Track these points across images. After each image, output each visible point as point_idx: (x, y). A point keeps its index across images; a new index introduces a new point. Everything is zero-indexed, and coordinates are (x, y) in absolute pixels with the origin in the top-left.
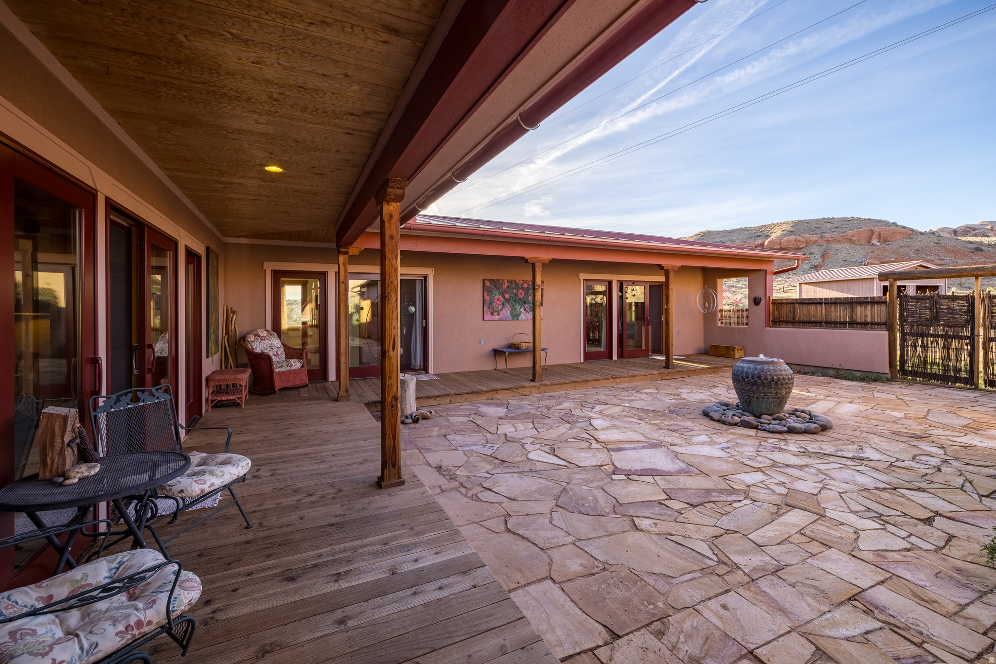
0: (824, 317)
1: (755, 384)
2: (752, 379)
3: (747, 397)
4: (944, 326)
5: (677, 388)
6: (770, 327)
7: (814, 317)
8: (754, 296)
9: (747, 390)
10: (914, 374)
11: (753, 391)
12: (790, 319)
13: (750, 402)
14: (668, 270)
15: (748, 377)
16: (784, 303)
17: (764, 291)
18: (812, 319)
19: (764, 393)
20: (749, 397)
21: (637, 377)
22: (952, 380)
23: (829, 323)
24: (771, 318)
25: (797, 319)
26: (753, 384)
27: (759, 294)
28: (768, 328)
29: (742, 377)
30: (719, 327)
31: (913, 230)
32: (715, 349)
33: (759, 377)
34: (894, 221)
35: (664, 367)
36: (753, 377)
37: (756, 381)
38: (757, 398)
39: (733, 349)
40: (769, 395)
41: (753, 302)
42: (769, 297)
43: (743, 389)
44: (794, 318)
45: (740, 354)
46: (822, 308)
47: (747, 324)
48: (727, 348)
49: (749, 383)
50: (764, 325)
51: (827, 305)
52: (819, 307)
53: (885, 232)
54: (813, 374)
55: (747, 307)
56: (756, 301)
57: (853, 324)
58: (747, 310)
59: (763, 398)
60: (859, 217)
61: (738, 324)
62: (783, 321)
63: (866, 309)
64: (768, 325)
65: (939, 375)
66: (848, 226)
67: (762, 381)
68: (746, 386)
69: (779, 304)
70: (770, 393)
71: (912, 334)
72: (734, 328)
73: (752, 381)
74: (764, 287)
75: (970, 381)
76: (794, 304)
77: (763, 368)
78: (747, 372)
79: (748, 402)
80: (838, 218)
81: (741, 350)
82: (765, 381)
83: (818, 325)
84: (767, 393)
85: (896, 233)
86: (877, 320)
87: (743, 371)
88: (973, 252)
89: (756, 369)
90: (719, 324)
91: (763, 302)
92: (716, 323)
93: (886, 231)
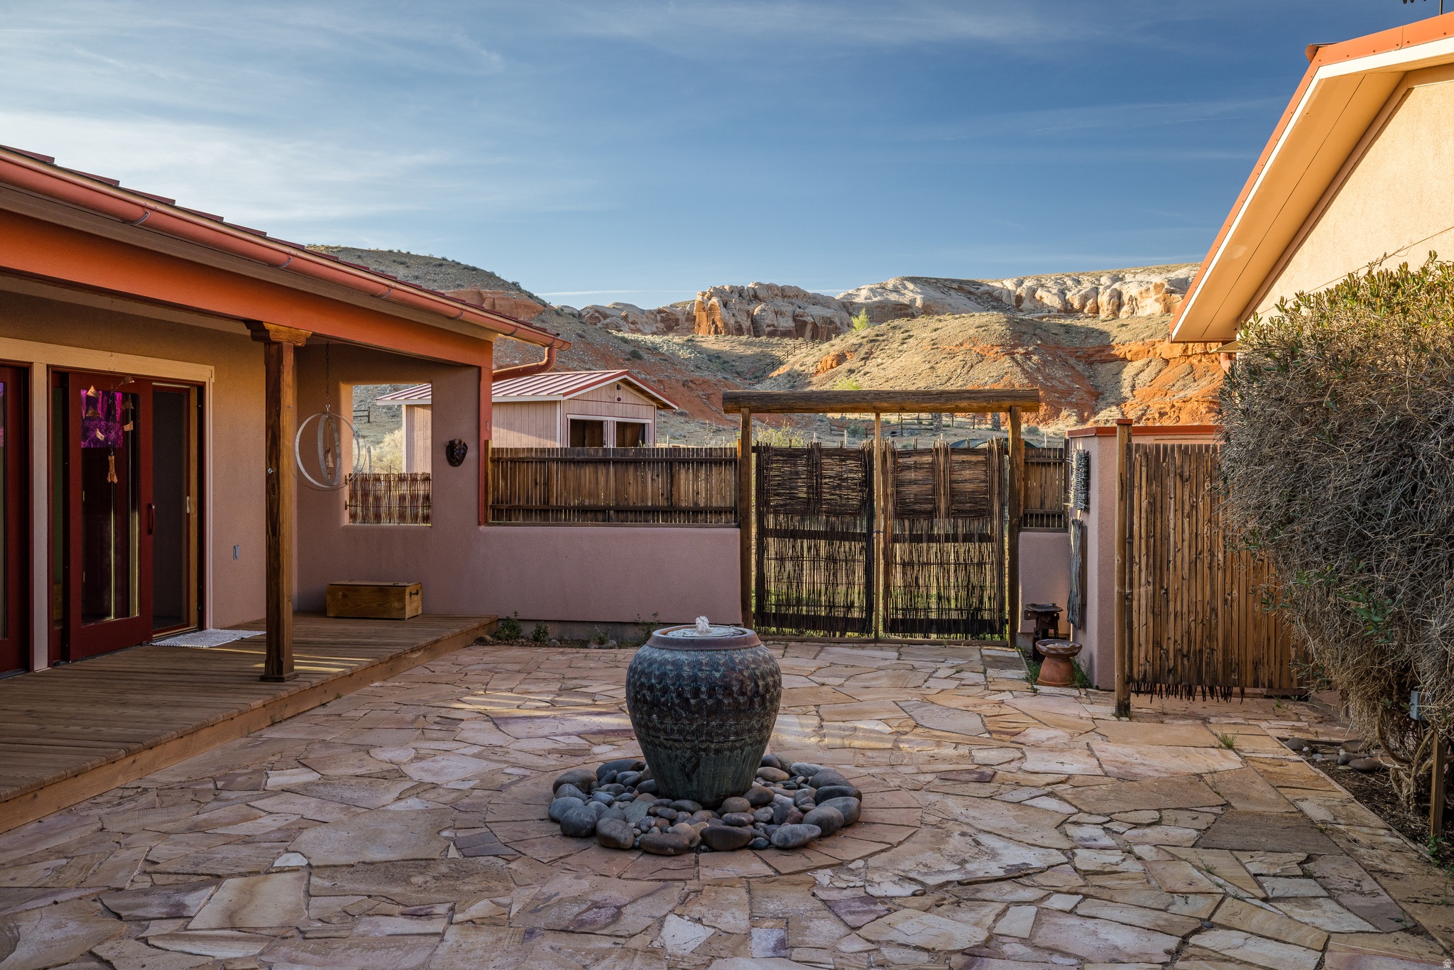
0: (613, 496)
1: (715, 711)
2: (710, 697)
3: (688, 754)
4: (828, 513)
5: (367, 749)
6: (487, 523)
7: (590, 495)
8: (446, 439)
9: (693, 733)
10: (781, 620)
11: (709, 734)
12: (536, 502)
13: (697, 766)
14: (279, 343)
15: (696, 692)
16: (522, 461)
17: (473, 424)
18: (587, 502)
19: (736, 734)
20: (696, 751)
21: (204, 733)
22: (840, 625)
23: (622, 511)
24: (490, 503)
25: (553, 502)
26: (712, 712)
27: (463, 431)
28: (482, 528)
29: (679, 695)
30: (347, 529)
31: (545, 305)
32: (345, 596)
33: (727, 689)
34: (515, 280)
35: (264, 679)
36: (711, 692)
37: (719, 702)
38: (717, 751)
39: (399, 592)
40: (746, 737)
41: (444, 456)
42: (487, 442)
43: (680, 732)
44: (546, 501)
45: (415, 605)
46: (608, 474)
47: (426, 518)
48: (382, 590)
49: (699, 711)
50: (473, 518)
51: (619, 466)
52: (602, 471)
53: (502, 302)
54: (601, 643)
55: (428, 470)
56: (452, 453)
57: (670, 511)
58: (426, 479)
59: (732, 750)
60: (457, 260)
61: (402, 517)
62: (517, 509)
63: (696, 477)
64: (482, 521)
65: (820, 616)
66: (437, 277)
67: (735, 700)
68: (691, 721)
69: (510, 461)
70: (750, 731)
71: (780, 534)
72: (389, 529)
73: (710, 702)
74: (473, 415)
75: (864, 625)
76: (542, 461)
77: (732, 660)
78: (695, 679)
79: (689, 766)
80: (417, 257)
81: (417, 593)
82: (742, 700)
83: (600, 516)
84: (743, 731)
85: (520, 305)
86: (716, 502)
87: (679, 676)
88: (629, 360)
89: (714, 666)
90: (346, 520)
91: (471, 454)
92: (338, 518)
93: (503, 299)
